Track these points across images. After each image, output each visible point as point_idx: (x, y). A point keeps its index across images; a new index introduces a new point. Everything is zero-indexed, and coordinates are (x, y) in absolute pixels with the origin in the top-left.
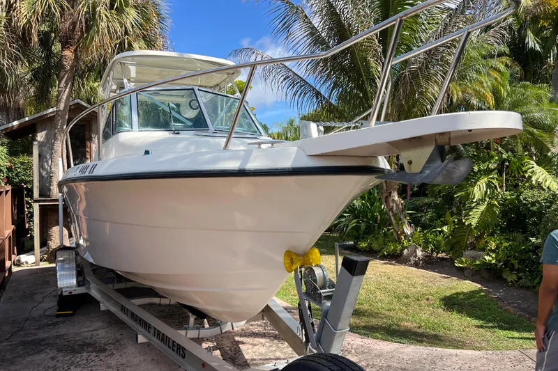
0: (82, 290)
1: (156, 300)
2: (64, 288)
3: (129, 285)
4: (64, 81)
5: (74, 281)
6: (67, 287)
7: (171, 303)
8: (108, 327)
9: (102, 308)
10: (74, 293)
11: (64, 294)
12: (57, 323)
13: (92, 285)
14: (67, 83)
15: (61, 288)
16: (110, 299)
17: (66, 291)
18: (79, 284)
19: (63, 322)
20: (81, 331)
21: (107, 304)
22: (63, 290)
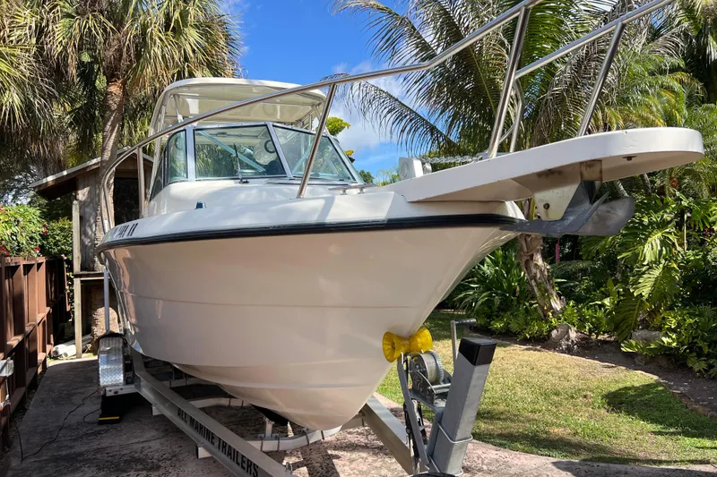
0: (130, 389)
1: (224, 401)
2: (107, 386)
3: (191, 381)
4: (110, 123)
5: (120, 378)
6: (112, 386)
7: (244, 405)
9: (155, 412)
10: (120, 392)
11: (109, 394)
12: (99, 433)
13: (143, 383)
14: (113, 126)
15: (105, 387)
16: (164, 400)
17: (110, 391)
18: (127, 381)
19: (107, 431)
20: (130, 442)
21: (161, 407)
22: (107, 389)
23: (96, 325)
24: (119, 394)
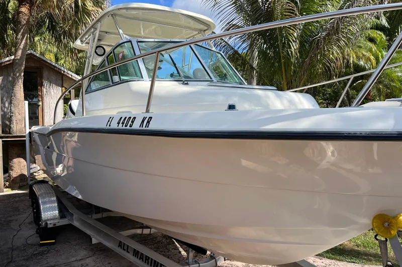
0: (65, 222)
2: (48, 220)
3: (105, 215)
4: (20, 34)
5: (56, 212)
6: (51, 219)
8: (93, 255)
9: (94, 241)
10: (58, 225)
11: (49, 226)
13: (75, 216)
14: (23, 36)
15: (46, 221)
17: (51, 224)
18: (62, 215)
19: (48, 252)
20: (70, 261)
21: (98, 237)
22: (49, 222)
23: (12, 170)
24: (57, 225)
